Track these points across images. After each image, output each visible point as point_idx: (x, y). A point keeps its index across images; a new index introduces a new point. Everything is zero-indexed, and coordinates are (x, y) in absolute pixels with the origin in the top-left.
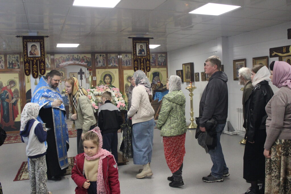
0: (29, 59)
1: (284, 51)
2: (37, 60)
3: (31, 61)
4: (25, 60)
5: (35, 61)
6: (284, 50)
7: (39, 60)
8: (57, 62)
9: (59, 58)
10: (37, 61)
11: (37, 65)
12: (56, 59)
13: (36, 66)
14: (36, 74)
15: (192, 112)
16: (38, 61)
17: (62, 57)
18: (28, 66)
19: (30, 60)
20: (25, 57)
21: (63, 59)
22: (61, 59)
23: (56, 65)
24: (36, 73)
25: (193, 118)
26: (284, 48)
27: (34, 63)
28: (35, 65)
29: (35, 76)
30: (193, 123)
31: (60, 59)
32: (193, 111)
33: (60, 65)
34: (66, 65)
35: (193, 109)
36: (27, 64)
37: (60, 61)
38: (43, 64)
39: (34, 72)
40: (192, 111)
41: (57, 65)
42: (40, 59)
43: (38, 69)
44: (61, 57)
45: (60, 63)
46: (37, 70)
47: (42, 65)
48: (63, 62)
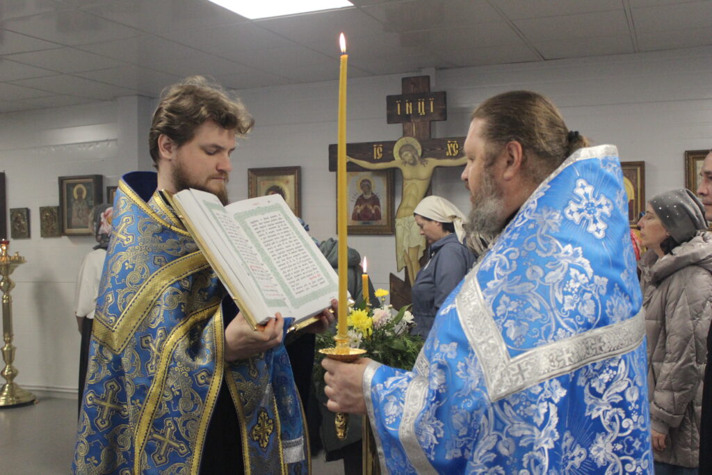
1: (377, 156)
6: (378, 153)
15: (10, 346)
25: (10, 367)
26: (377, 147)
30: (12, 384)
32: (14, 343)
35: (11, 336)
40: (10, 342)
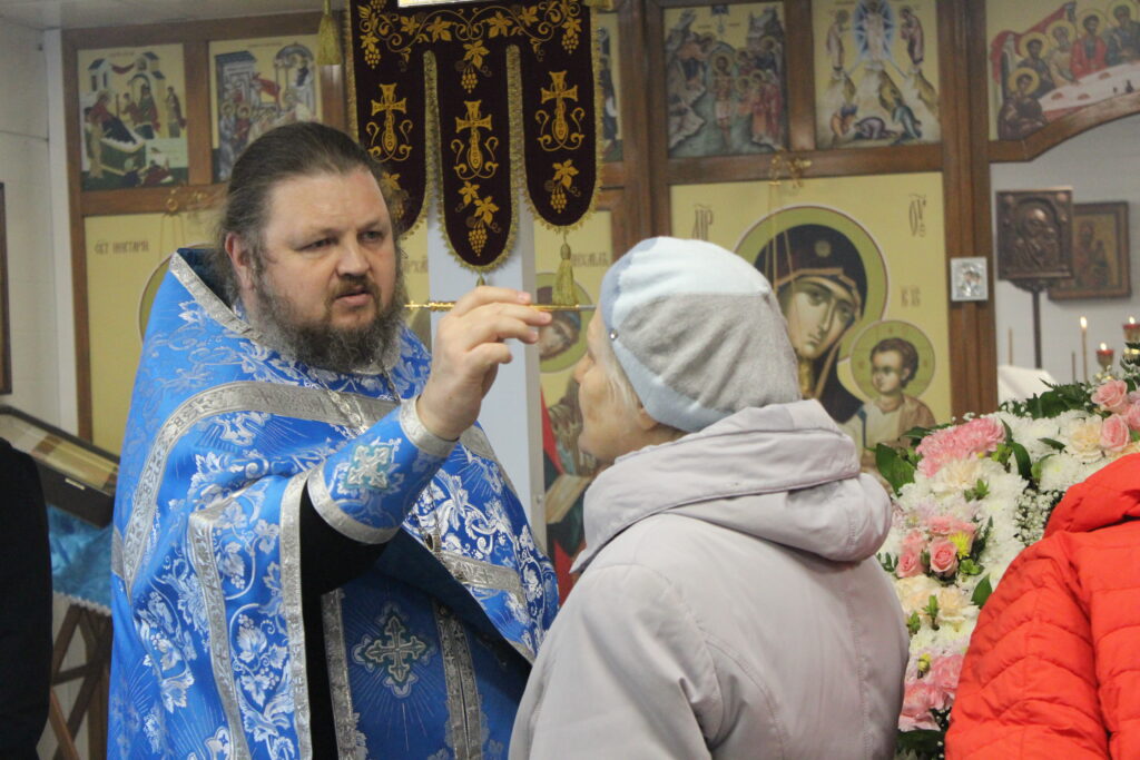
0: (407, 38)
2: (496, 47)
3: (428, 56)
4: (369, 41)
5: (476, 52)
7: (523, 41)
8: (1014, 73)
9: (1040, 28)
10: (495, 61)
11: (494, 102)
12: (1002, 37)
13: (483, 112)
14: (487, 209)
16: (513, 52)
17: (1072, 19)
18: (398, 115)
19: (418, 50)
20: (364, 11)
21: (1075, 31)
22: (1061, 34)
23: (1003, 112)
24: (482, 195)
27: (469, 82)
28: (473, 107)
29: (478, 237)
31: (1049, 42)
33: (1048, 104)
34: (1110, 103)
36: (388, 90)
37: (1042, 68)
38: (569, 83)
39: (469, 192)
41: (1012, 113)
42: (533, 29)
43: (502, 156)
44: (1058, 15)
45: (1046, 87)
46: (492, 165)
47: (551, 105)
48: (1087, 71)
